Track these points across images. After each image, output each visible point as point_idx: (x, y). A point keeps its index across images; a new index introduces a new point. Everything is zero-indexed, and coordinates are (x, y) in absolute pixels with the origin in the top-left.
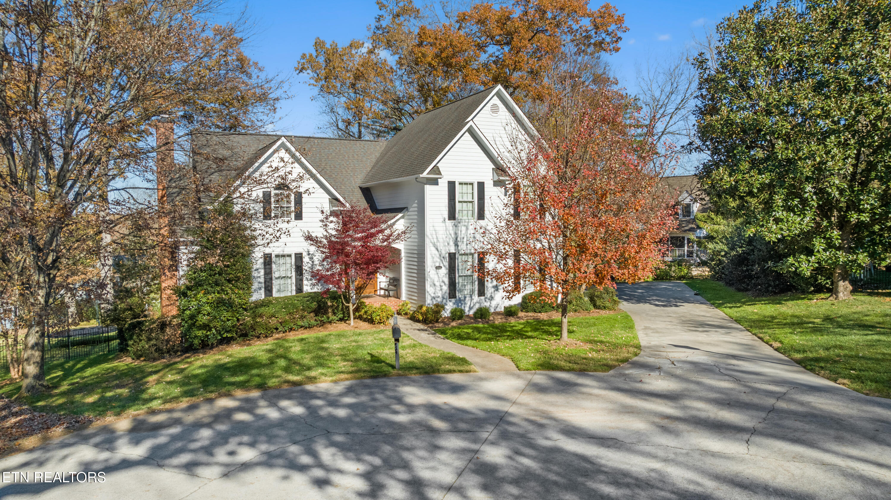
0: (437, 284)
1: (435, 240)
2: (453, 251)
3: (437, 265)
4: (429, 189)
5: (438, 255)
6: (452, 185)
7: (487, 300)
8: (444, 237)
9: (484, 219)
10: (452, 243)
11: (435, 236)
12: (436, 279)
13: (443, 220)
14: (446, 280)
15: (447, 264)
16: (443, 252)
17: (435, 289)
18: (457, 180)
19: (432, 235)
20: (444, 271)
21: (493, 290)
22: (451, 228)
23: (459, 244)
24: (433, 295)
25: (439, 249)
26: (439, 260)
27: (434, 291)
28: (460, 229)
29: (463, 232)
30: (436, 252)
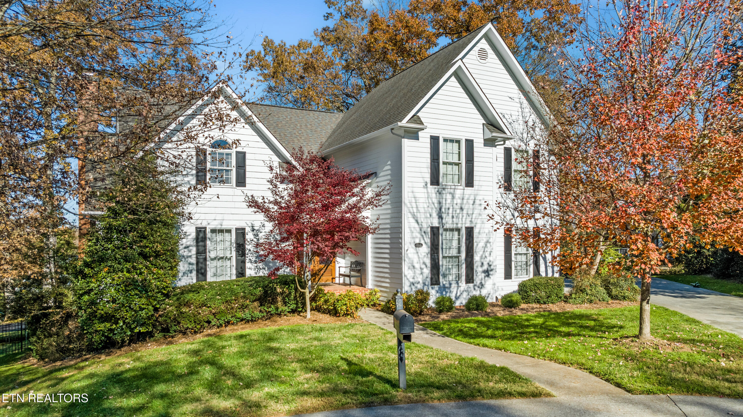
0: (417, 266)
1: (415, 210)
2: (436, 224)
3: (417, 241)
4: (407, 143)
5: (418, 229)
6: (435, 140)
7: (476, 288)
8: (426, 206)
9: (473, 186)
10: (435, 215)
11: (414, 205)
12: (416, 260)
13: (424, 184)
14: (428, 261)
15: (428, 241)
16: (425, 225)
17: (415, 273)
18: (442, 134)
19: (410, 202)
20: (425, 250)
21: (483, 275)
22: (434, 195)
23: (444, 216)
24: (412, 280)
25: (419, 221)
26: (419, 235)
27: (412, 275)
28: (444, 196)
29: (449, 201)
30: (416, 225)
